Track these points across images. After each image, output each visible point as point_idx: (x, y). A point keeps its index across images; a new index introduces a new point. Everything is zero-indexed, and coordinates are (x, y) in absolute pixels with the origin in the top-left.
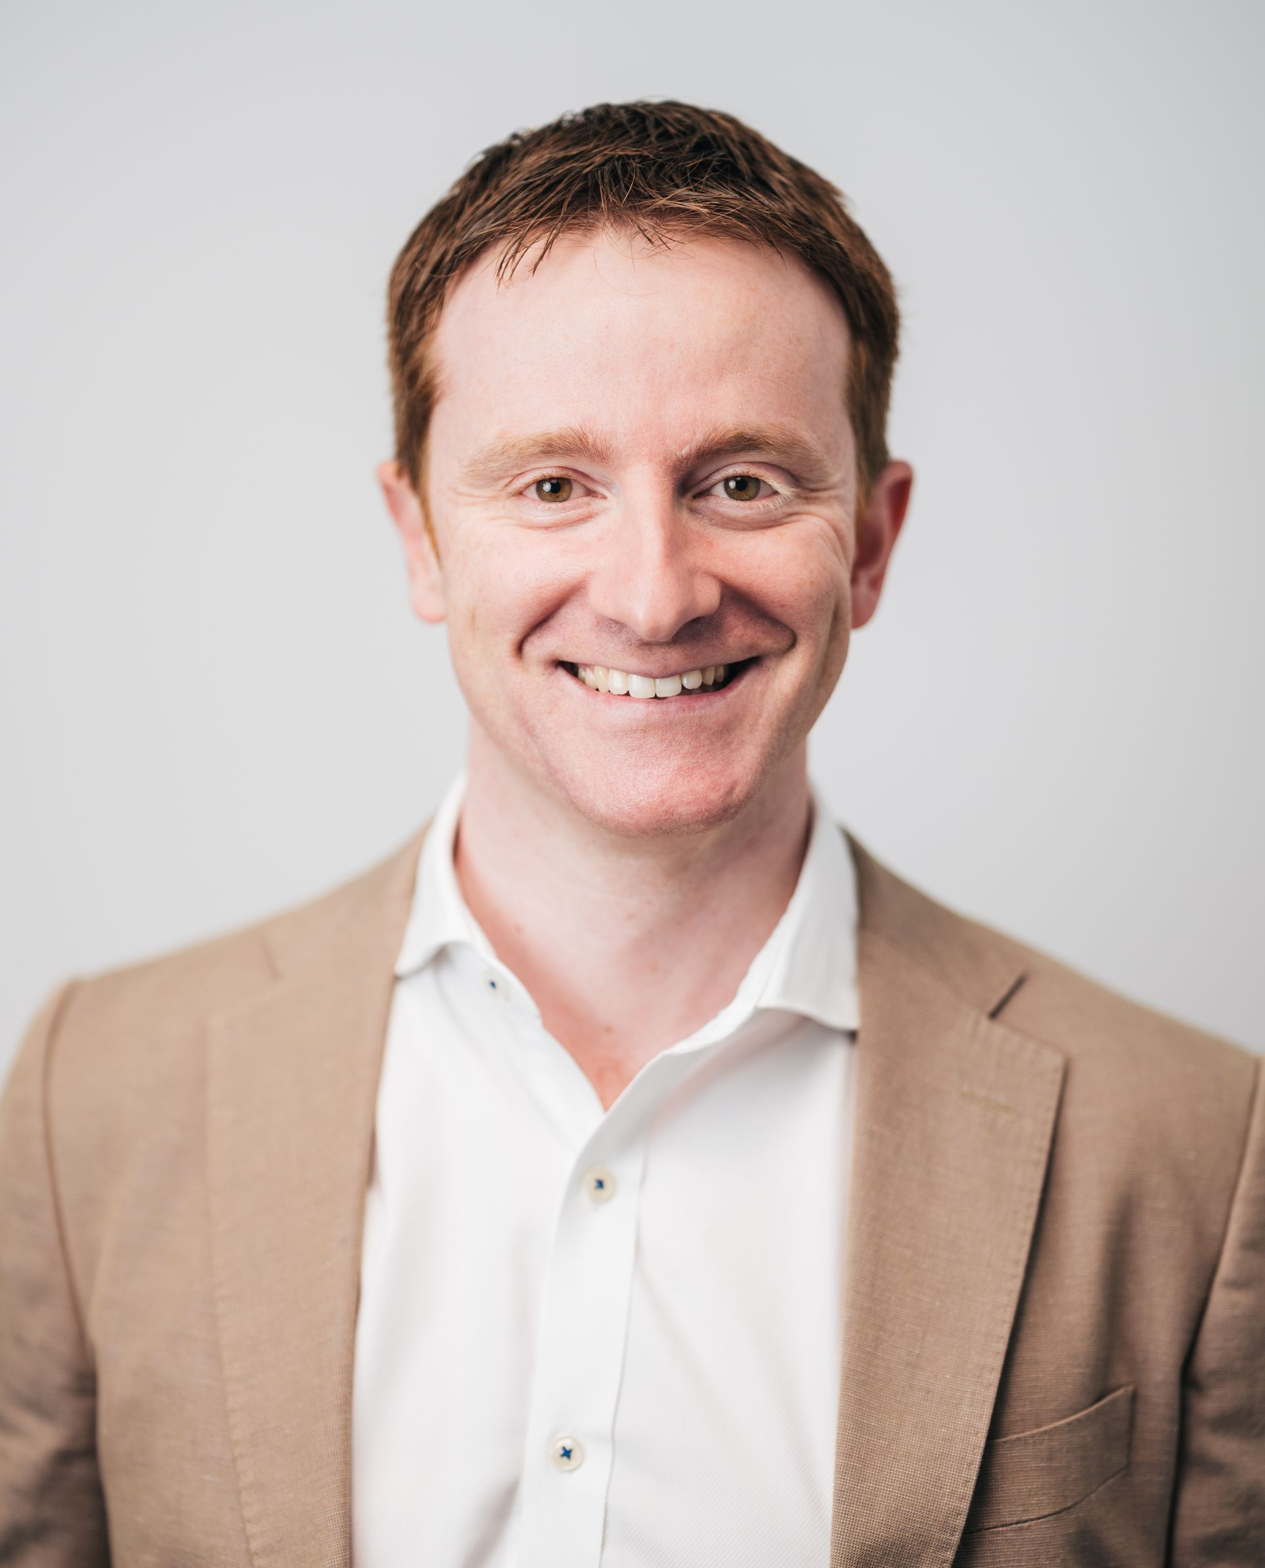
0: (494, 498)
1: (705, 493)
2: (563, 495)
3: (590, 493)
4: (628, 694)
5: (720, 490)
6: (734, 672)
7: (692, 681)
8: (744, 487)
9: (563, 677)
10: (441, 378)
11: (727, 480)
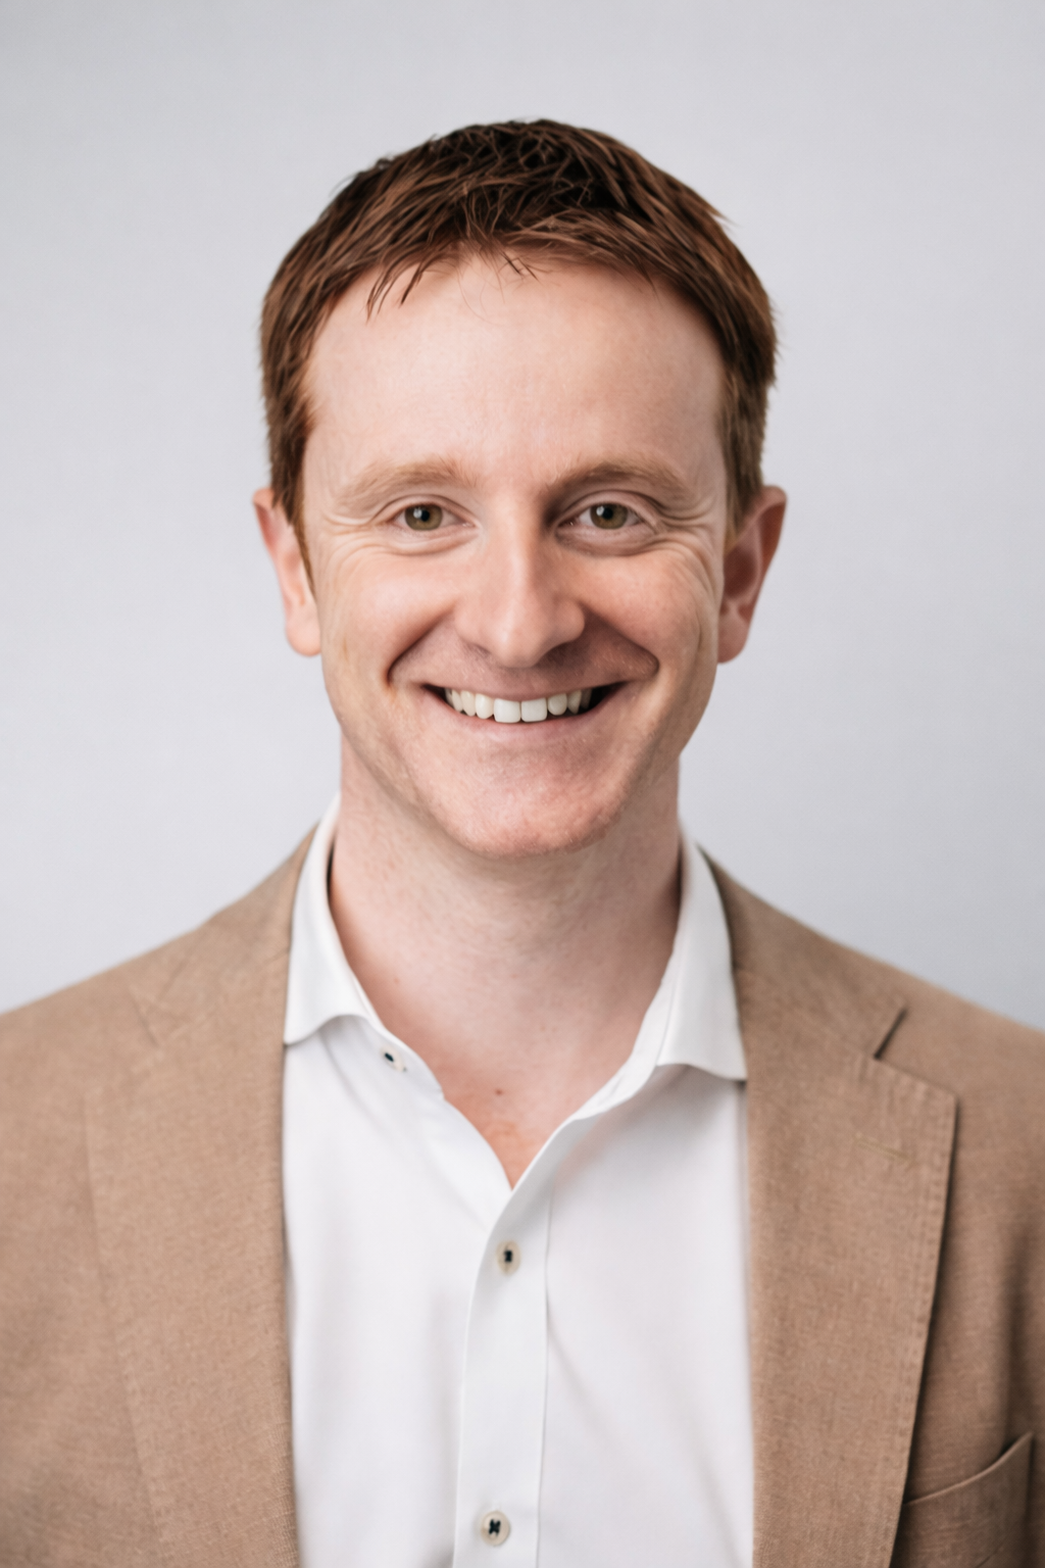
0: (368, 526)
1: (572, 521)
2: (433, 522)
3: (460, 520)
4: (492, 718)
5: (586, 518)
6: (597, 698)
7: (557, 707)
8: (610, 515)
9: (431, 703)
10: (315, 409)
11: (594, 508)
